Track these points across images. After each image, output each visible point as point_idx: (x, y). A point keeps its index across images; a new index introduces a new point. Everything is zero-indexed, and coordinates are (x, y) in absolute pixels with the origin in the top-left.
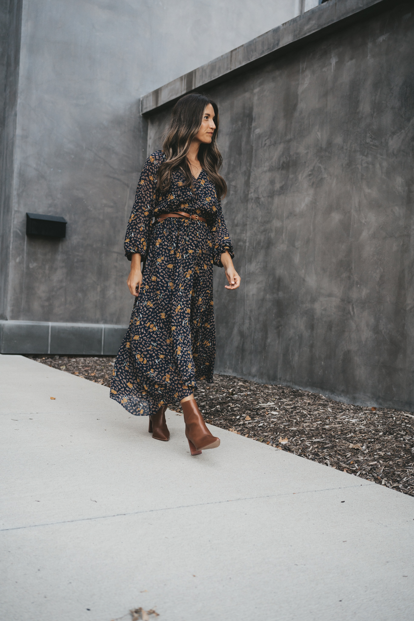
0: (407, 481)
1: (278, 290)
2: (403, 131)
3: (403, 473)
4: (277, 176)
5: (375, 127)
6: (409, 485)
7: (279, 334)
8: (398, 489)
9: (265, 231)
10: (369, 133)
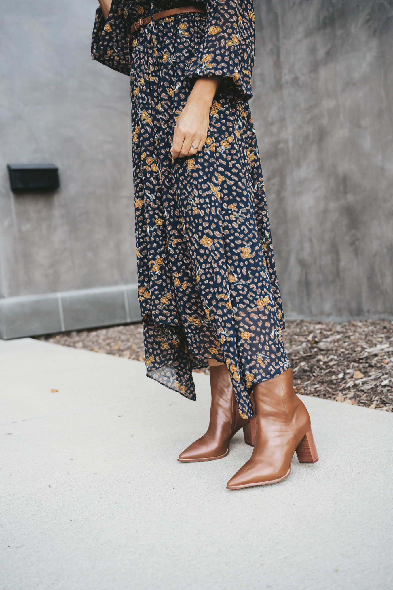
1: (345, 193)
4: (319, 39)
7: (356, 252)
9: (313, 119)
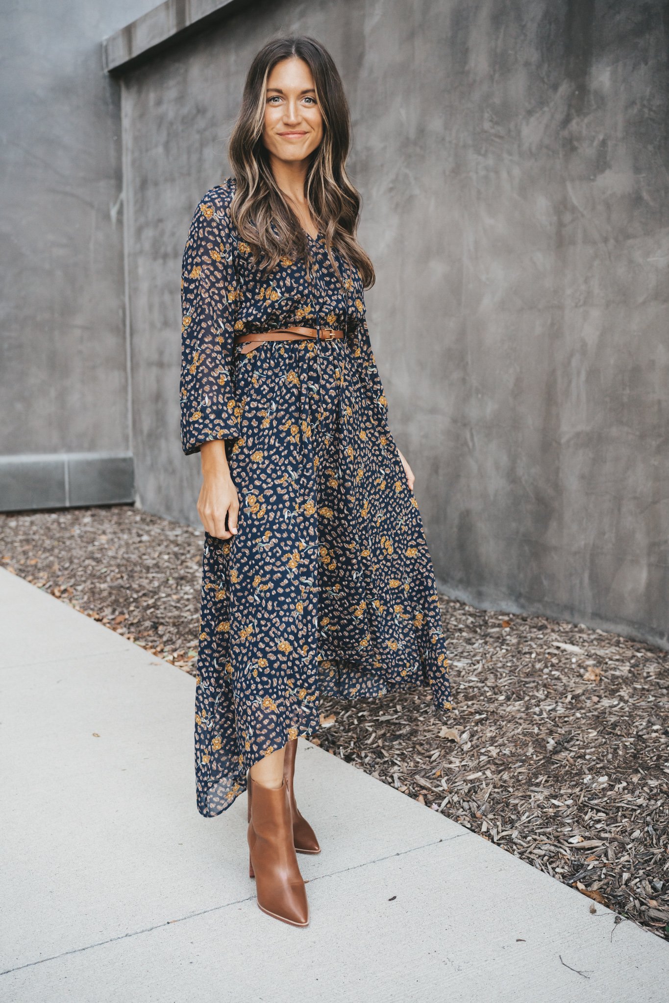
0: (529, 822)
2: (546, 109)
3: (523, 802)
5: (497, 100)
6: (532, 831)
8: (508, 843)
10: (488, 112)
